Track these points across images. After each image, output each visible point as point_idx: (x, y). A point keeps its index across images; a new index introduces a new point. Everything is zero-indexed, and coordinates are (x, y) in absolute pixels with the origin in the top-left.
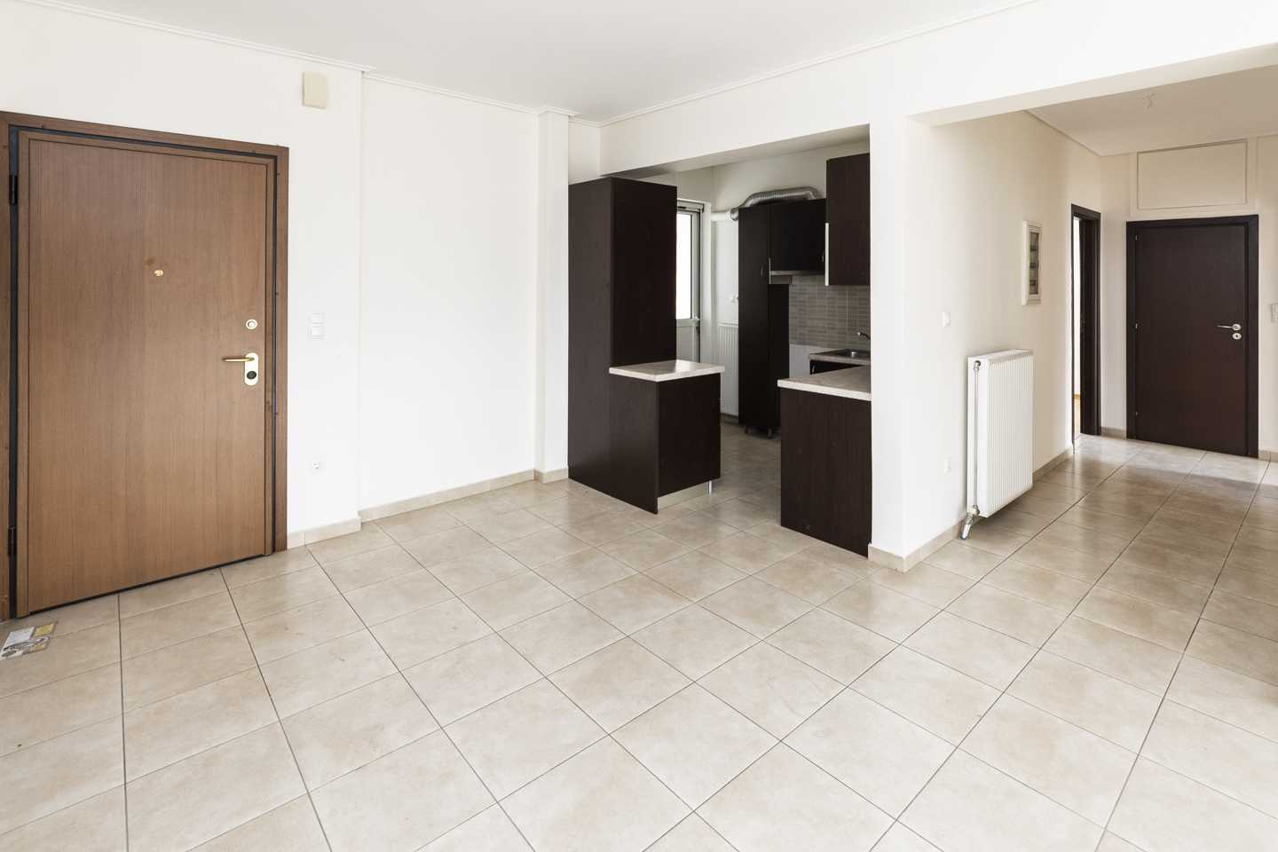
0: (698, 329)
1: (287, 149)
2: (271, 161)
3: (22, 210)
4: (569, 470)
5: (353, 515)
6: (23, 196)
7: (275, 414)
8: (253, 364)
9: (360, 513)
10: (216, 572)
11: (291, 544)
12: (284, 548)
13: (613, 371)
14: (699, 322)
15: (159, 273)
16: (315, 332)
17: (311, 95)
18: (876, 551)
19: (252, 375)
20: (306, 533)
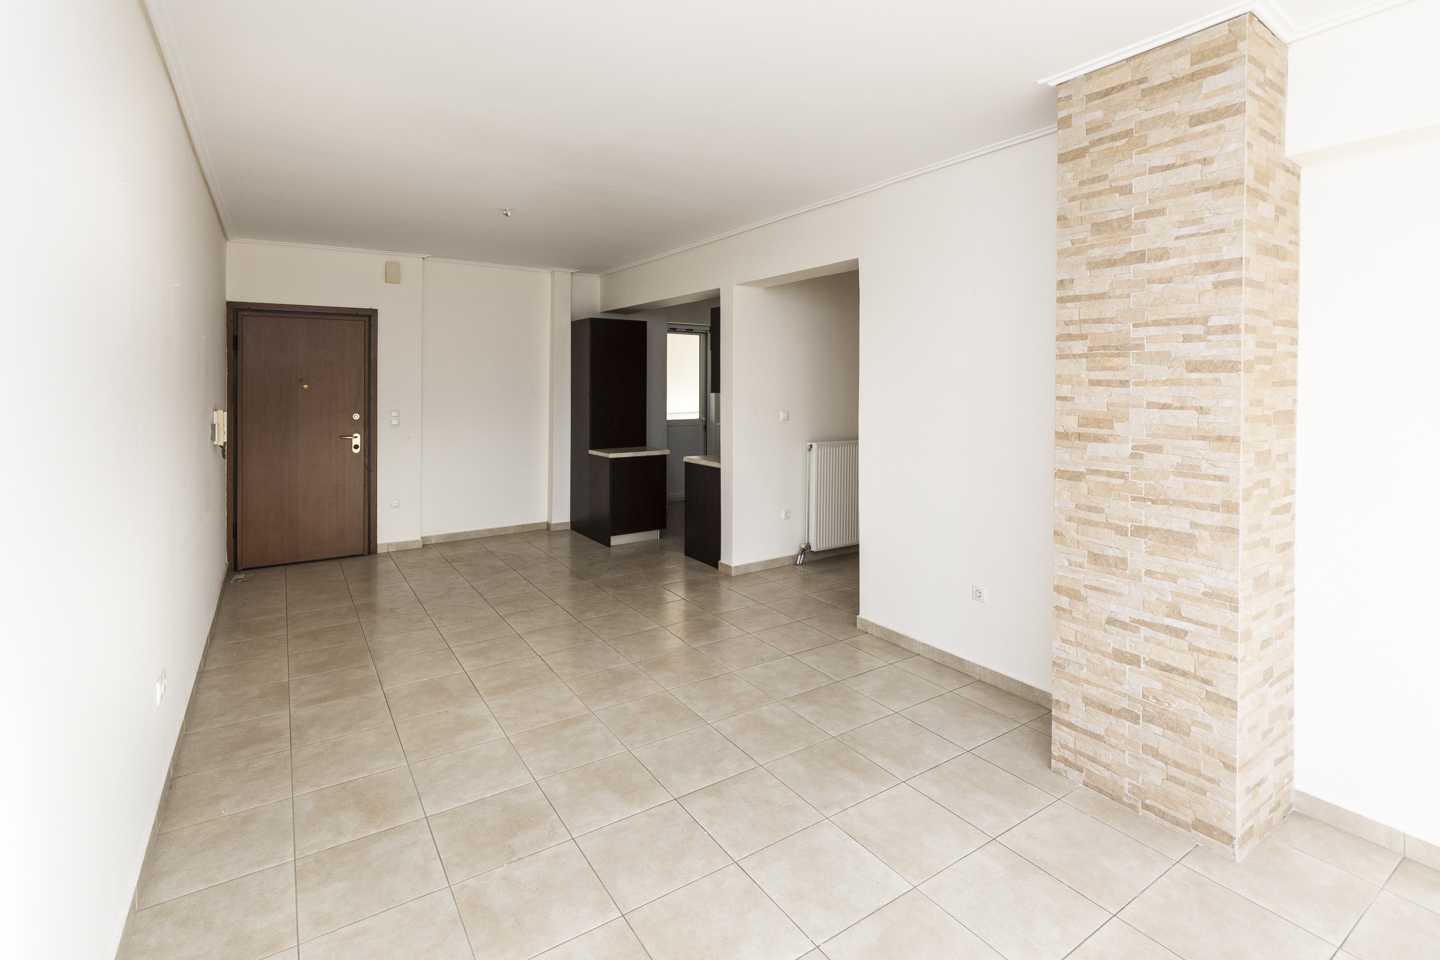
0: (705, 427)
1: (376, 310)
2: (367, 319)
3: (239, 352)
4: (571, 522)
5: (418, 538)
6: (239, 346)
7: (369, 471)
8: (357, 440)
9: (422, 538)
10: (336, 563)
11: (379, 551)
12: (375, 552)
13: (591, 452)
14: (706, 422)
15: (306, 386)
16: (395, 422)
17: (392, 275)
18: (722, 564)
19: (356, 447)
20: (388, 545)
